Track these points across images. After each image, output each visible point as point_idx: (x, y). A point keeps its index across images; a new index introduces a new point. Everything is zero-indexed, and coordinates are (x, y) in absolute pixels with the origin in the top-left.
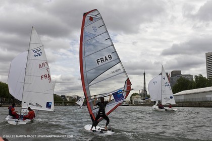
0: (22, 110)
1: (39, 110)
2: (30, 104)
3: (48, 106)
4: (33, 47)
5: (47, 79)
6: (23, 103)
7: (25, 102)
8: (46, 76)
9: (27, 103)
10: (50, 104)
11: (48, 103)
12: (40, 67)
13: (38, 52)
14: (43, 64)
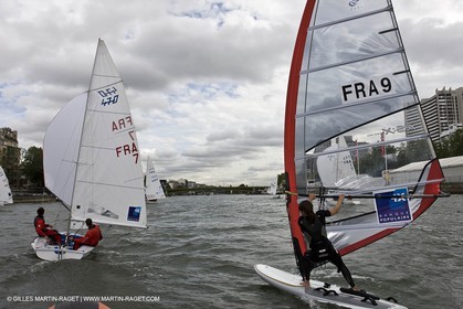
0: (72, 223)
1: (111, 226)
2: (90, 211)
3: (133, 214)
4: (99, 83)
5: (130, 156)
6: (74, 207)
7: (78, 207)
8: (126, 149)
9: (84, 208)
10: (136, 211)
11: (132, 209)
12: (114, 127)
13: (109, 96)
14: (122, 122)
